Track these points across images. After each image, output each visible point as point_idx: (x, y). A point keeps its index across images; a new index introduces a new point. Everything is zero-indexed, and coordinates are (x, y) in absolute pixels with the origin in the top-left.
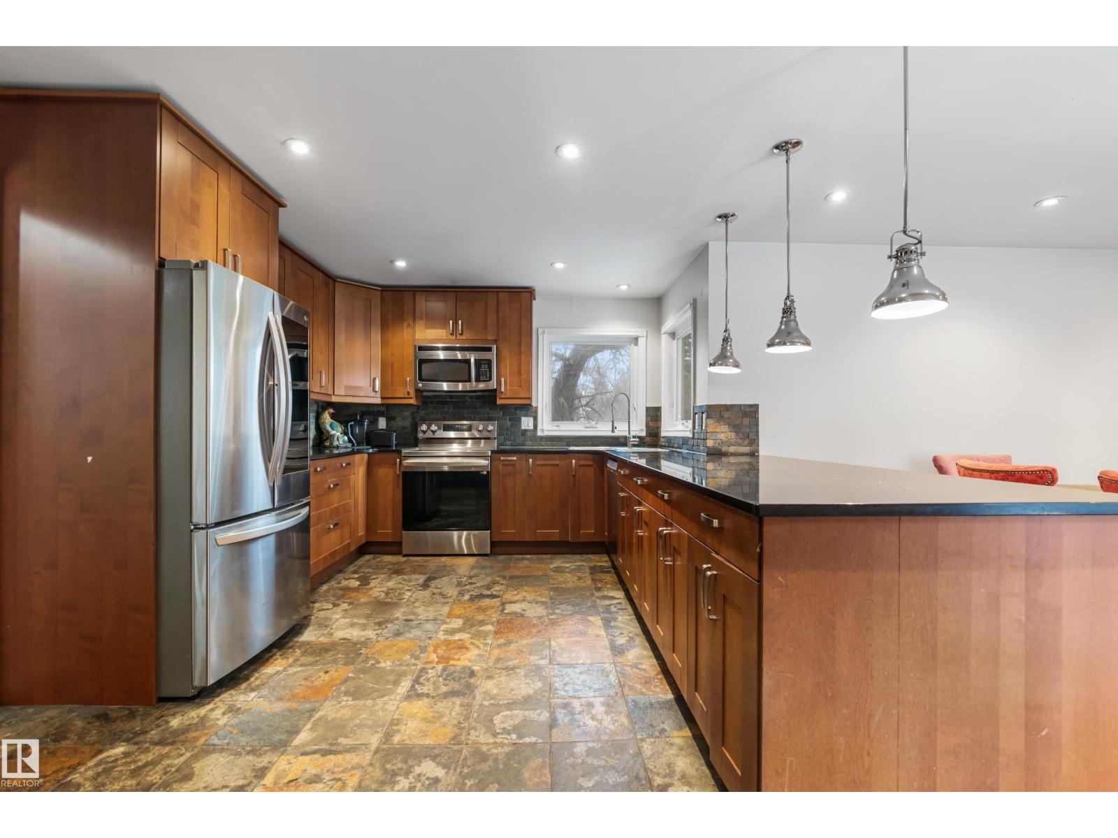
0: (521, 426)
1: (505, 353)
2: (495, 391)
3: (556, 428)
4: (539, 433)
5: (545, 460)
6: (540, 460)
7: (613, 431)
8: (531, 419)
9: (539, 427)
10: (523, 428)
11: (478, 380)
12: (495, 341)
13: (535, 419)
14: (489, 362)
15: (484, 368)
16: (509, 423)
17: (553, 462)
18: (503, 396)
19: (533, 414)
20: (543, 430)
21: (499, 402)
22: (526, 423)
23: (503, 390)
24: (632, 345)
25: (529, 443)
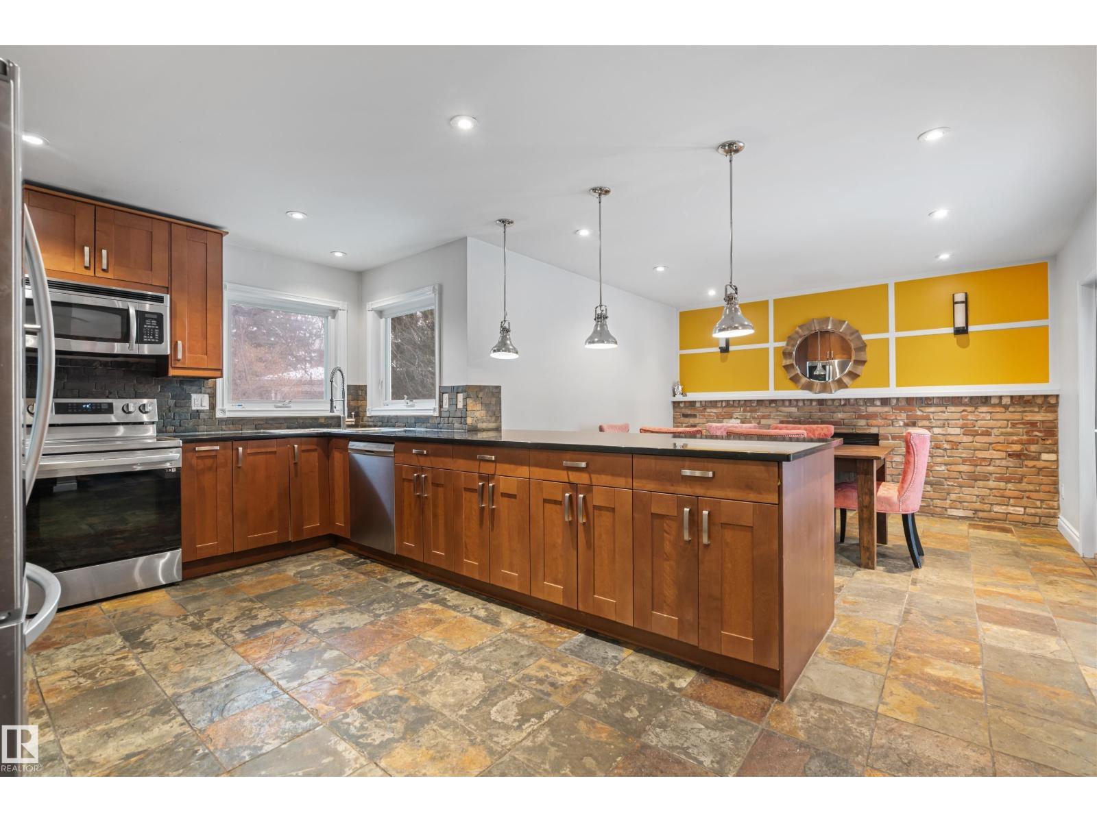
0: (190, 406)
1: (183, 307)
2: (165, 357)
3: (240, 408)
4: (219, 415)
5: (259, 447)
6: (252, 448)
7: (332, 411)
8: (206, 398)
9: (219, 406)
10: (194, 408)
11: (140, 340)
12: (168, 290)
13: (213, 396)
14: (159, 318)
15: (148, 325)
16: (172, 402)
17: (269, 450)
18: (179, 365)
19: (209, 391)
20: (223, 411)
21: (172, 372)
22: (199, 402)
23: (180, 356)
24: (330, 318)
25: (203, 427)
